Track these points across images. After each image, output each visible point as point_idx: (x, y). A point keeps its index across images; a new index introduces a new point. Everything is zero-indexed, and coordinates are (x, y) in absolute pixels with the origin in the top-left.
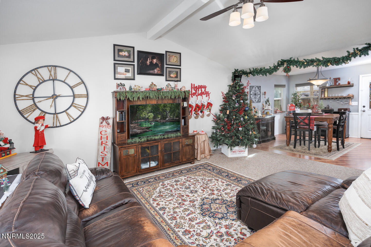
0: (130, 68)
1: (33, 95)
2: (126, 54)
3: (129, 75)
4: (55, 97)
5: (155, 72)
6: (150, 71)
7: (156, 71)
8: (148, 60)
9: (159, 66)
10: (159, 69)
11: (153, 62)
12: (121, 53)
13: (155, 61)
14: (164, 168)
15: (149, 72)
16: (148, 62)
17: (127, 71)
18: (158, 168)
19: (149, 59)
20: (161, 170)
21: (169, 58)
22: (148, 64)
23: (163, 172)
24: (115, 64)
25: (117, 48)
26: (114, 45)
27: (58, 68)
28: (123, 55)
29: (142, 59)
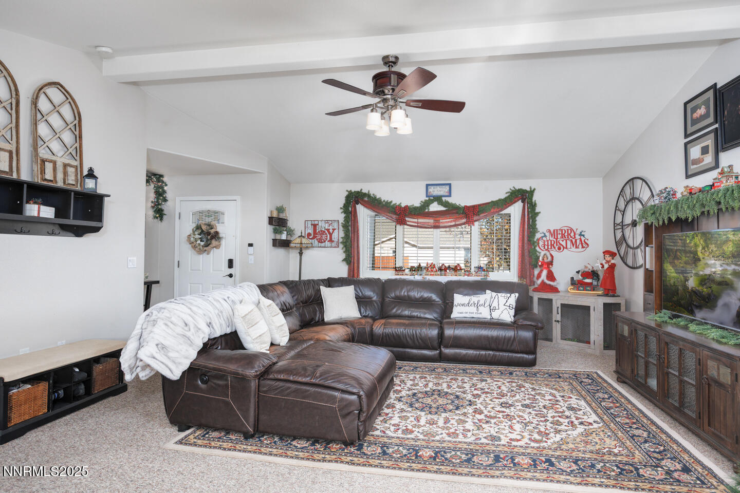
0: (709, 142)
1: (622, 222)
2: (703, 110)
3: (709, 159)
4: (634, 223)
12: (695, 115)
17: (705, 151)
18: (655, 398)
24: (686, 145)
25: (689, 106)
26: (686, 104)
27: (635, 180)
28: (698, 116)
29: (729, 105)
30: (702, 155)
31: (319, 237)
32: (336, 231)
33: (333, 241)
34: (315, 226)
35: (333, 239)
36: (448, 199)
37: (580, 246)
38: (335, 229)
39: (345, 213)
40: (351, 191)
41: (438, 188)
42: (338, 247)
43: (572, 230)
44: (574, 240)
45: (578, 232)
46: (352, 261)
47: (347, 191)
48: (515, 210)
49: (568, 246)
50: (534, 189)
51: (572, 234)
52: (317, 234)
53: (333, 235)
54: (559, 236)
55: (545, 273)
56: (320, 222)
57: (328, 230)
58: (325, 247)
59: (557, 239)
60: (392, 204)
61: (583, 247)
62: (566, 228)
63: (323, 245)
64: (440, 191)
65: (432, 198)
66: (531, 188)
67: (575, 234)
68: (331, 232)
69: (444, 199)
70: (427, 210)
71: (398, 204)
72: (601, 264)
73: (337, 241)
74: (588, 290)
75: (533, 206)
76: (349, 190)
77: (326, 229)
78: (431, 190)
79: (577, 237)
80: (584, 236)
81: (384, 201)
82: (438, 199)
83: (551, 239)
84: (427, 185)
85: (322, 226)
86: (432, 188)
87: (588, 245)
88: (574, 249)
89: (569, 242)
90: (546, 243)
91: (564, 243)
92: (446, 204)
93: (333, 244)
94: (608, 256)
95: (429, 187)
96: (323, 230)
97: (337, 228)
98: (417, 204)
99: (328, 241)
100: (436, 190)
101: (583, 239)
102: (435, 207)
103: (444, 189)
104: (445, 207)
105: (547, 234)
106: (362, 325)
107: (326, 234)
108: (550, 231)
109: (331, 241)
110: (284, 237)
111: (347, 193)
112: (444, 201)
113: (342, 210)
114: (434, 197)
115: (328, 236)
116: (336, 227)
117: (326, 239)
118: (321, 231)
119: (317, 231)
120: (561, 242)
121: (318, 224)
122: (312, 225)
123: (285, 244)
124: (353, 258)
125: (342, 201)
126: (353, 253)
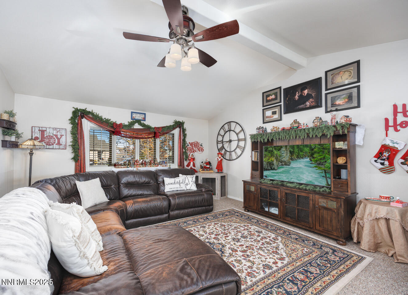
0: (277, 110)
1: (222, 140)
2: (273, 97)
3: (276, 116)
4: (230, 141)
5: (306, 105)
6: (299, 106)
7: (309, 104)
8: (296, 95)
9: (313, 95)
10: (313, 100)
11: (304, 94)
12: (268, 98)
13: (306, 92)
14: (284, 221)
15: (298, 108)
16: (297, 97)
17: (274, 113)
18: (277, 217)
19: (297, 93)
20: (278, 220)
21: (333, 79)
22: (296, 99)
23: (275, 222)
24: (263, 110)
25: (265, 95)
26: (263, 93)
27: (231, 123)
28: (271, 99)
29: (289, 96)
30: (272, 114)
31: (47, 140)
32: (64, 137)
33: (61, 144)
34: (43, 132)
35: (61, 143)
36: (144, 122)
37: (201, 151)
38: (63, 135)
39: (72, 124)
40: (77, 108)
41: (138, 115)
42: (66, 149)
43: (198, 143)
44: (199, 148)
45: (200, 144)
46: (80, 159)
47: (74, 108)
48: (176, 132)
49: (197, 151)
50: (184, 122)
51: (198, 145)
52: (45, 138)
53: (61, 140)
54: (193, 146)
55: (192, 163)
56: (48, 129)
57: (56, 136)
58: (53, 149)
59: (192, 147)
60: (110, 121)
61: (202, 151)
62: (196, 142)
63: (51, 147)
64: (140, 117)
65: (135, 120)
66: (183, 121)
67: (199, 145)
68: (59, 138)
69: (142, 122)
70: (132, 128)
71: (114, 121)
72: (217, 159)
73: (65, 144)
74: (208, 171)
75: (184, 130)
76: (76, 107)
77: (55, 135)
78: (134, 115)
79: (200, 146)
80: (202, 146)
81: (105, 118)
82: (138, 121)
83: (191, 147)
84: (132, 113)
85: (50, 132)
86: (135, 114)
87: (203, 150)
88: (198, 152)
89: (197, 149)
90: (189, 149)
91: (195, 149)
92: (143, 125)
93: (61, 147)
94: (220, 155)
95: (133, 114)
96: (51, 135)
97: (65, 135)
98: (127, 123)
99: (56, 144)
100: (137, 116)
101: (202, 147)
102: (137, 126)
103: (142, 116)
104: (143, 127)
105: (189, 145)
106: (121, 207)
107: (54, 138)
108: (190, 143)
109: (59, 143)
110: (13, 139)
111: (74, 110)
112: (142, 123)
113: (70, 122)
114: (136, 120)
115: (56, 140)
116: (63, 133)
117: (55, 143)
118: (49, 136)
119: (45, 136)
120: (194, 148)
121: (46, 131)
122: (39, 130)
123: (15, 145)
124: (80, 157)
125: (70, 115)
126: (80, 153)
